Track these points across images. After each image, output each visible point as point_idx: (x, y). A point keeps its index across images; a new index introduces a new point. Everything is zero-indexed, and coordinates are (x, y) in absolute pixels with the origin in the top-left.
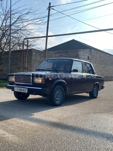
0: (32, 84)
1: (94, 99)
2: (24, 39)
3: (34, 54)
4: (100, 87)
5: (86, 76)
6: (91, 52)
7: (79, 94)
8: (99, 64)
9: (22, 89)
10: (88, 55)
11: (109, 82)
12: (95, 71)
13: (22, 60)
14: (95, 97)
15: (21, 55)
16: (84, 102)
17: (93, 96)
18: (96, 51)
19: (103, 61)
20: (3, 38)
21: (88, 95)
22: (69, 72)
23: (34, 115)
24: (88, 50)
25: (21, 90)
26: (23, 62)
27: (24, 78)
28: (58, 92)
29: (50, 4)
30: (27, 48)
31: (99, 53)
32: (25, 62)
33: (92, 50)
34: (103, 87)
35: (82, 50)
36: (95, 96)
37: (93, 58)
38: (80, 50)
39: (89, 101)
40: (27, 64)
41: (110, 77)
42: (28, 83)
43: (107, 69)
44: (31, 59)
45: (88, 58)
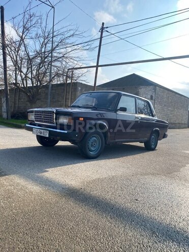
0: (55, 125)
1: (151, 152)
2: (68, 70)
3: (79, 88)
4: (161, 135)
5: (140, 118)
6: (155, 90)
7: (131, 144)
8: (165, 105)
9: (42, 131)
10: (151, 94)
11: (178, 130)
12: (154, 113)
13: (65, 96)
14: (153, 149)
15: (64, 89)
16: (135, 154)
17: (149, 147)
18: (162, 89)
19: (171, 102)
20: (42, 67)
21: (142, 145)
22: (113, 110)
23: (47, 171)
24: (151, 87)
25: (41, 133)
26: (66, 99)
27: (45, 116)
28: (95, 138)
29: (103, 24)
30: (71, 81)
31: (167, 91)
32: (68, 99)
33: (157, 87)
34: (165, 136)
35: (143, 87)
36: (153, 147)
37: (158, 98)
38: (141, 87)
39: (141, 154)
40: (70, 101)
41: (179, 124)
42: (50, 123)
43: (175, 113)
44: (75, 95)
45: (151, 98)
